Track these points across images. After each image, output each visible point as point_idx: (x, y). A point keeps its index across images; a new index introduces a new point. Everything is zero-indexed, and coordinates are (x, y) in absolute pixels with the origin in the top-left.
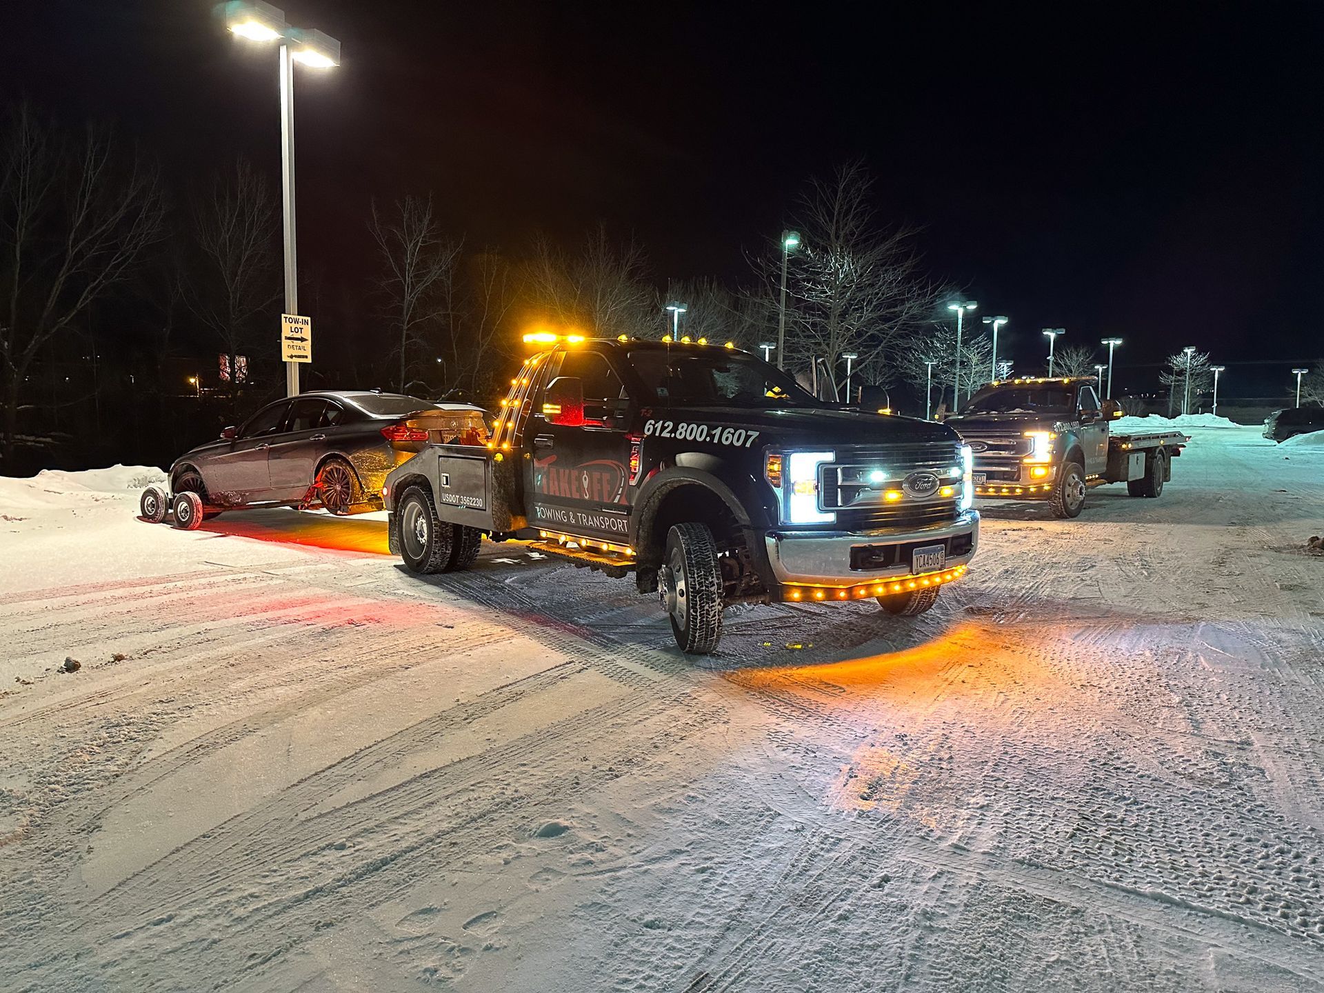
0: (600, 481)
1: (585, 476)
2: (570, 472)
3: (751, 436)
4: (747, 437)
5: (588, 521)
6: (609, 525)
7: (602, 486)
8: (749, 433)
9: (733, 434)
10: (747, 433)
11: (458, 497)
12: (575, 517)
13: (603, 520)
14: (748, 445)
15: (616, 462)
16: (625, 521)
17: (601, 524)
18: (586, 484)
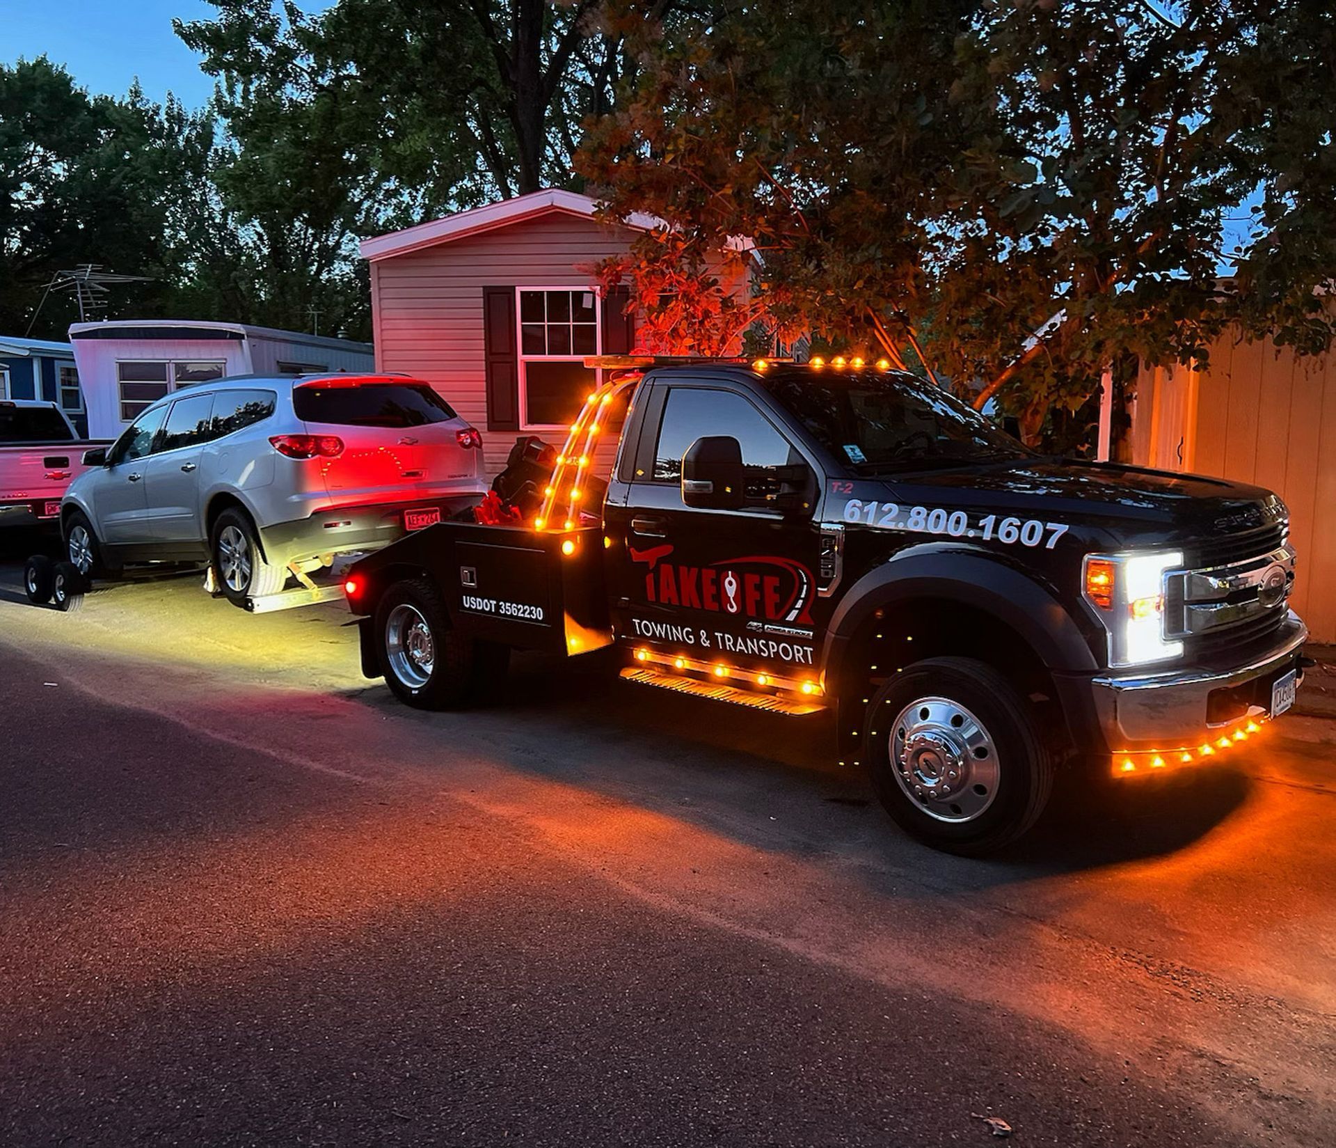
0: (760, 588)
1: (730, 578)
2: (700, 571)
3: (1053, 532)
4: (1047, 534)
5: (735, 645)
6: (777, 653)
7: (762, 596)
8: (1050, 526)
9: (1020, 528)
10: (1045, 526)
11: (494, 602)
12: (711, 637)
13: (766, 646)
14: (1051, 545)
15: (791, 562)
16: (809, 649)
17: (760, 650)
18: (731, 591)
